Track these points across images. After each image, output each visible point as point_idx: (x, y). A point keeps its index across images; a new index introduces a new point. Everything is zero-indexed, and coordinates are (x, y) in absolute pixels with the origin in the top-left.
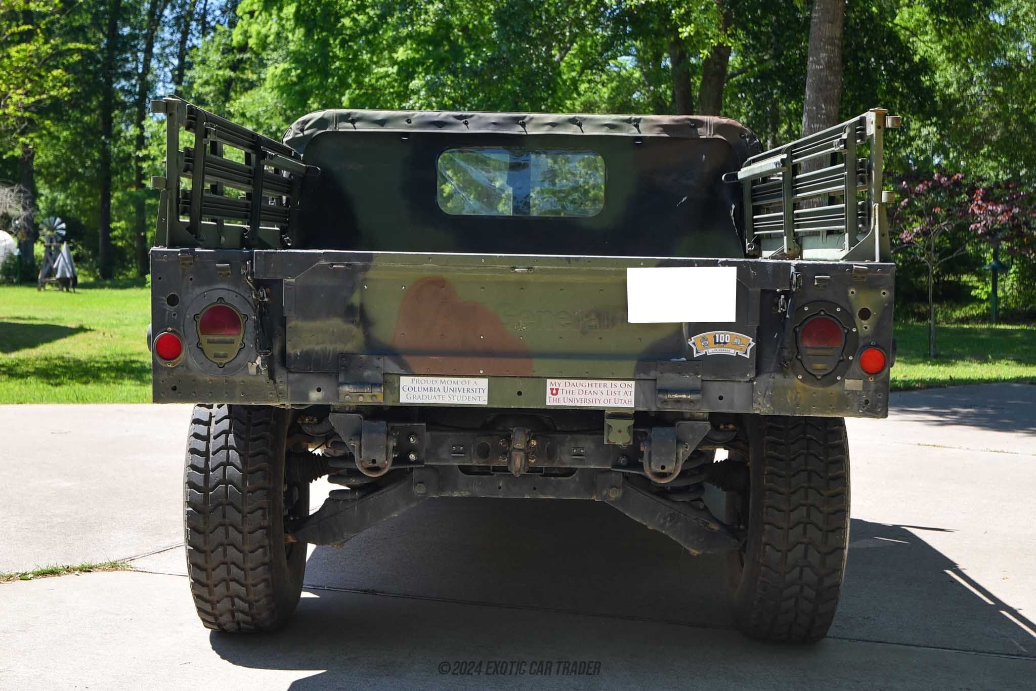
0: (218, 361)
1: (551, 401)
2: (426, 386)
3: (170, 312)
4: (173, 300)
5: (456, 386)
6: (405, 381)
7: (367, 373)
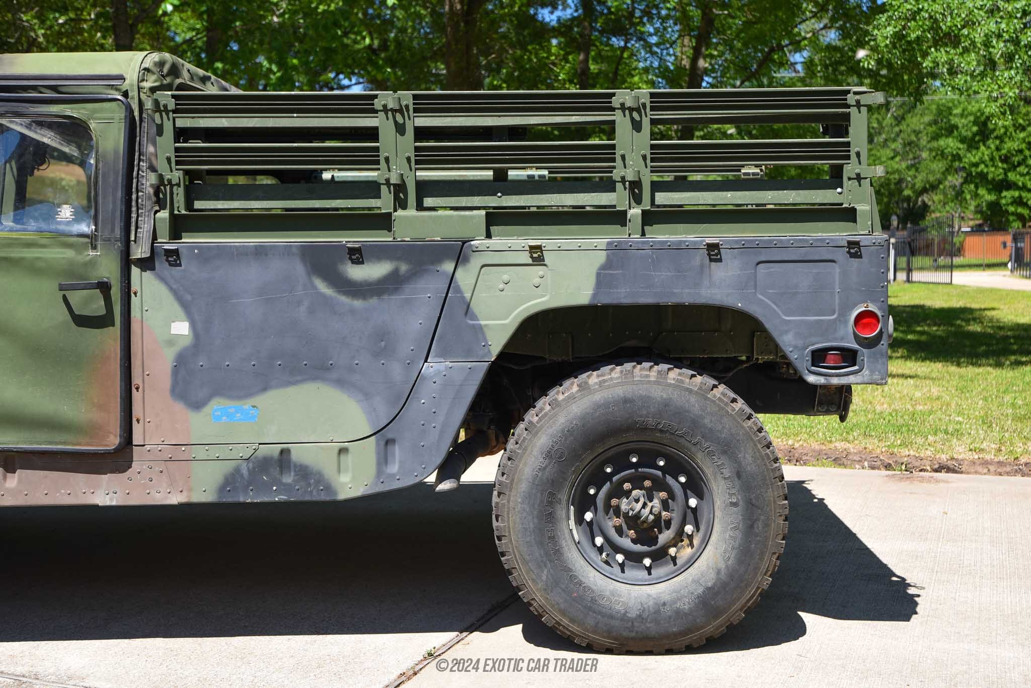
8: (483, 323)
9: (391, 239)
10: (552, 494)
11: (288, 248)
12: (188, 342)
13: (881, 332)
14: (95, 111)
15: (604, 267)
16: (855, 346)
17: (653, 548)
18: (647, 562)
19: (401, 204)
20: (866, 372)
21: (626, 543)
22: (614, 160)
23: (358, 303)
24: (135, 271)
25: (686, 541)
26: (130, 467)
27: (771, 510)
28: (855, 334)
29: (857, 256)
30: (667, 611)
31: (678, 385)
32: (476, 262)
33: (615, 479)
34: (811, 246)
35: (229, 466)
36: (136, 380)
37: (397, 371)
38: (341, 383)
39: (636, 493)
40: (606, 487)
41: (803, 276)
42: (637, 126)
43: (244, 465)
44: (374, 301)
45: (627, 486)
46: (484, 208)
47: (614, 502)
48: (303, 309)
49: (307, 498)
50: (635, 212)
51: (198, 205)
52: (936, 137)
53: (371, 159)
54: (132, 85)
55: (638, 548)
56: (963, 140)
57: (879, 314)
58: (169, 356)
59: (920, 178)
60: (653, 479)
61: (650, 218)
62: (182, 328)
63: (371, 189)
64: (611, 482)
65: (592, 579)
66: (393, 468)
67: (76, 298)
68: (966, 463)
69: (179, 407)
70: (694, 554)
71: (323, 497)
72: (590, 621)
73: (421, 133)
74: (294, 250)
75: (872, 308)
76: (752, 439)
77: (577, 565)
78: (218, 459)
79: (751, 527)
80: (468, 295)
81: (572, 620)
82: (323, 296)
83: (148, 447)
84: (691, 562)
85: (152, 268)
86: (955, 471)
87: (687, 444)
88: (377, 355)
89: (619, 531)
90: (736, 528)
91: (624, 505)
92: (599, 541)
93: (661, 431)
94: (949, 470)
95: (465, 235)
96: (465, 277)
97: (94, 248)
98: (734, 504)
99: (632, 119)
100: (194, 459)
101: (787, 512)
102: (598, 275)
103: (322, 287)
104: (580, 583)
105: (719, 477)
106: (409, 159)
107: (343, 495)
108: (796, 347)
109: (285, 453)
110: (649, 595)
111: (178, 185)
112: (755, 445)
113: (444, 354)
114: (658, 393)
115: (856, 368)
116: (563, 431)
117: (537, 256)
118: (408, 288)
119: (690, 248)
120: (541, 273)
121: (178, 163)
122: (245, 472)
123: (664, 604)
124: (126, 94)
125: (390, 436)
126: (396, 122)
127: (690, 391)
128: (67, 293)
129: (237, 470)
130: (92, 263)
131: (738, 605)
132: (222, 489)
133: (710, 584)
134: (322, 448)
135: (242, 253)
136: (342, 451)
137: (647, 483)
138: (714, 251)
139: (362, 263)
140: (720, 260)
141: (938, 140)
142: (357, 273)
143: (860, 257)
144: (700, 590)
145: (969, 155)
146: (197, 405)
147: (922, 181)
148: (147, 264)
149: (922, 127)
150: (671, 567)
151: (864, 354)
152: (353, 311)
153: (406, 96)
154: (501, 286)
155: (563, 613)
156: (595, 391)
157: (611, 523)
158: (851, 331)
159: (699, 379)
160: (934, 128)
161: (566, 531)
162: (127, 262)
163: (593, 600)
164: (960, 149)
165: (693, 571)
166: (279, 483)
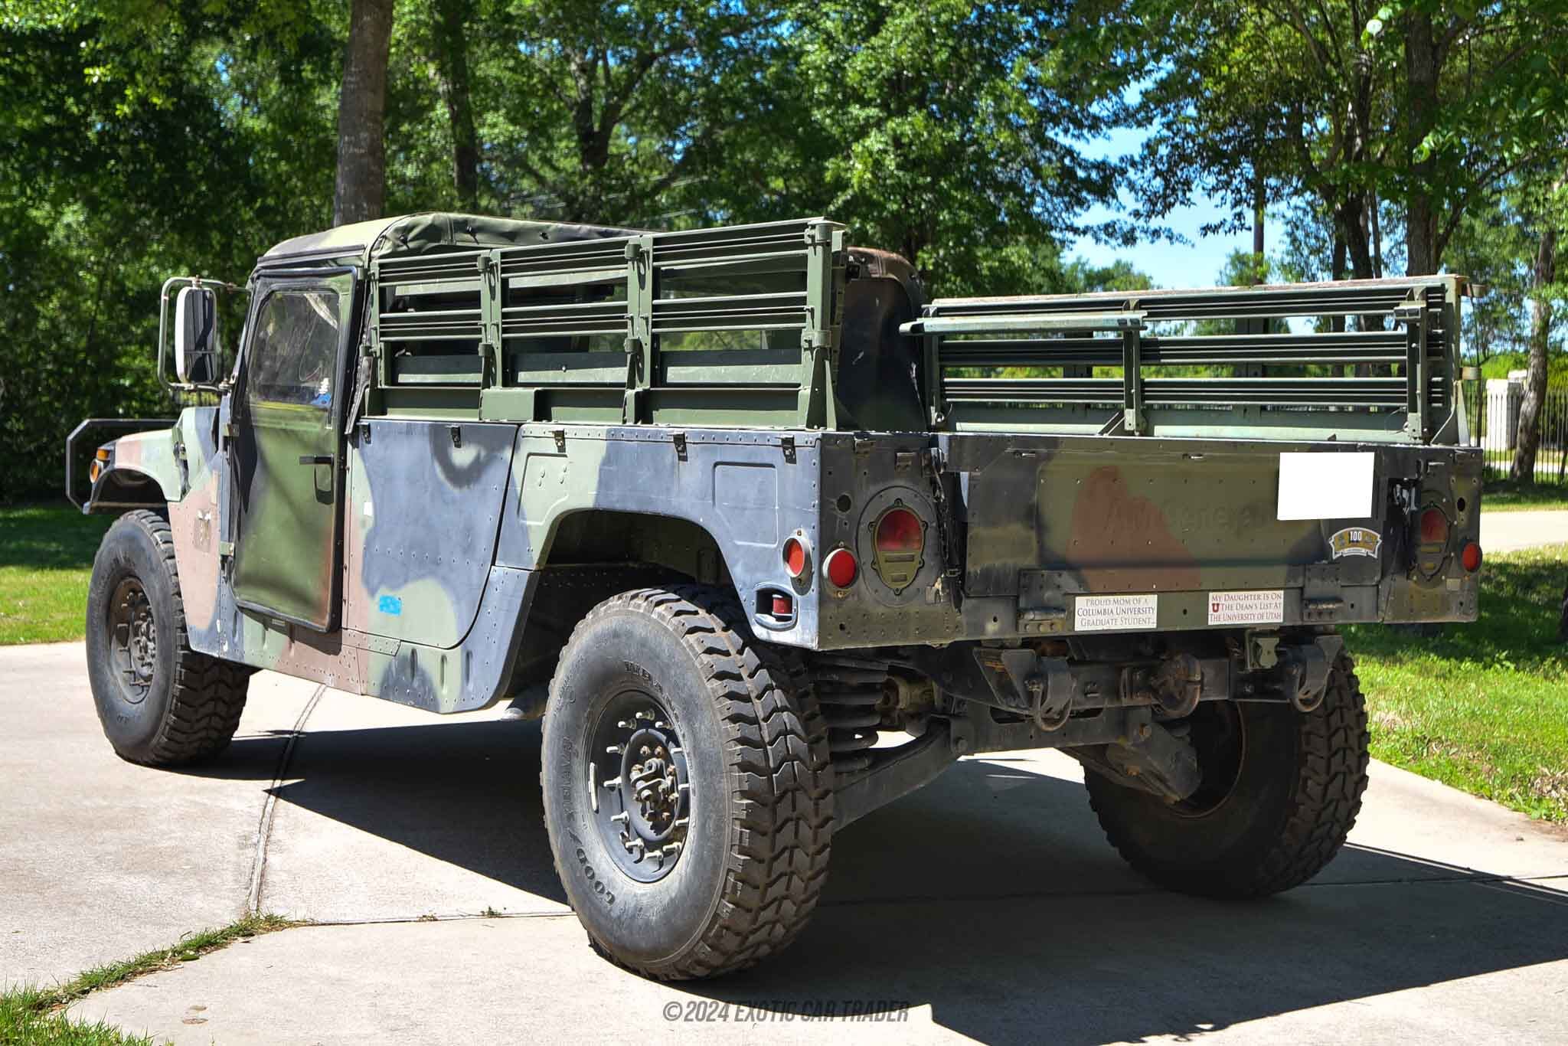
0: (895, 586)
1: (1214, 620)
2: (1100, 608)
3: (842, 520)
4: (845, 503)
5: (1128, 606)
6: (1081, 602)
7: (1048, 594)
8: (528, 523)
9: (477, 420)
10: (571, 745)
11: (423, 426)
12: (371, 525)
15: (607, 461)
16: (789, 588)
17: (659, 837)
19: (490, 378)
21: (643, 823)
23: (456, 492)
24: (348, 446)
26: (341, 650)
27: (724, 808)
29: (791, 459)
32: (525, 449)
34: (755, 443)
35: (386, 661)
36: (345, 559)
37: (474, 572)
38: (445, 581)
40: (627, 747)
41: (750, 485)
42: (642, 282)
43: (393, 659)
44: (465, 490)
46: (535, 386)
48: (428, 496)
50: (631, 393)
51: (403, 378)
55: (650, 834)
58: (362, 540)
62: (369, 509)
64: (630, 741)
65: (597, 860)
66: (470, 686)
67: (319, 472)
69: (365, 592)
71: (432, 708)
74: (426, 429)
76: (712, 706)
77: (588, 839)
78: (380, 652)
80: (519, 488)
82: (439, 481)
83: (349, 631)
85: (358, 445)
88: (465, 552)
95: (520, 417)
96: (518, 467)
97: (330, 423)
99: (639, 275)
100: (370, 650)
101: (743, 815)
102: (600, 471)
103: (439, 471)
106: (498, 328)
107: (443, 709)
108: (745, 585)
109: (414, 653)
110: (634, 894)
111: (381, 357)
112: (714, 714)
113: (504, 557)
115: (792, 620)
117: (561, 444)
118: (485, 477)
120: (562, 466)
121: (381, 334)
122: (394, 669)
125: (469, 648)
126: (490, 286)
128: (316, 469)
129: (390, 666)
130: (328, 436)
132: (383, 685)
134: (432, 652)
135: (401, 429)
136: (444, 659)
137: (660, 750)
138: (681, 446)
139: (461, 446)
140: (686, 458)
142: (458, 457)
143: (794, 461)
146: (373, 592)
148: (355, 442)
151: (799, 603)
152: (453, 501)
154: (540, 479)
162: (344, 437)
166: (411, 687)
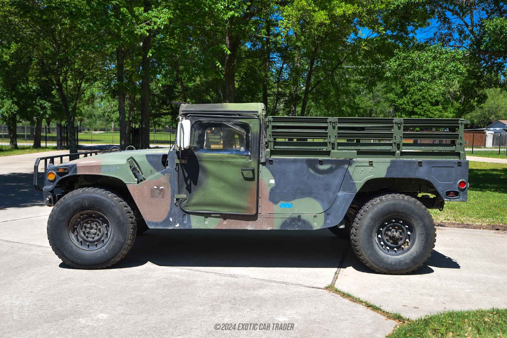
8: (355, 182)
9: (330, 158)
10: (372, 230)
11: (302, 160)
12: (273, 186)
13: (466, 187)
14: (251, 121)
15: (389, 167)
16: (459, 191)
17: (397, 245)
18: (395, 249)
19: (333, 149)
20: (461, 198)
21: (389, 244)
22: (392, 137)
23: (321, 176)
24: (261, 166)
25: (406, 244)
26: (257, 219)
28: (458, 187)
29: (460, 166)
30: (403, 263)
31: (408, 200)
32: (354, 165)
33: (388, 226)
34: (447, 163)
35: (284, 220)
36: (260, 195)
37: (331, 195)
38: (315, 198)
39: (393, 230)
40: (385, 228)
41: (445, 171)
42: (399, 128)
43: (288, 219)
44: (326, 175)
45: (391, 228)
46: (356, 150)
47: (387, 232)
48: (306, 177)
49: (305, 229)
50: (398, 152)
51: (275, 147)
52: (386, 93)
53: (325, 136)
54: (260, 114)
55: (393, 245)
56: (397, 94)
57: (466, 182)
58: (269, 189)
59: (379, 109)
60: (398, 226)
61: (403, 154)
62: (272, 181)
63: (325, 144)
64: (386, 227)
65: (381, 254)
66: (329, 222)
67: (245, 173)
68: (447, 224)
69: (271, 203)
70: (409, 248)
71: (309, 229)
72: (381, 265)
73: (339, 128)
74: (304, 160)
75: (464, 180)
77: (377, 250)
78: (281, 218)
79: (427, 240)
80: (351, 174)
81: (376, 265)
82: (311, 173)
83: (262, 214)
84: (408, 249)
85: (265, 165)
86: (443, 226)
87: (410, 217)
88: (326, 190)
89: (387, 240)
90: (422, 240)
91: (389, 233)
92: (382, 243)
93: (403, 213)
94: (441, 226)
95: (351, 158)
96: (351, 169)
97: (250, 159)
98: (423, 234)
99: (398, 127)
100: (274, 218)
102: (388, 169)
103: (311, 171)
104: (379, 255)
105: (419, 226)
106: (336, 136)
107: (314, 229)
108: (442, 191)
109: (299, 216)
110: (397, 259)
111: (272, 142)
113: (344, 190)
114: (403, 203)
115: (458, 197)
116: (376, 212)
117: (371, 164)
118: (335, 172)
119: (414, 162)
120: (372, 169)
121: (272, 136)
122: (288, 221)
123: (402, 261)
124: (258, 116)
125: (328, 213)
126: (333, 126)
127: (411, 202)
128: (243, 172)
129: (286, 221)
130: (250, 163)
131: (421, 262)
132: (282, 226)
133: (415, 256)
134: (309, 215)
135: (290, 161)
136: (315, 216)
137: (396, 227)
138: (420, 163)
139: (322, 165)
140: (422, 166)
141: (386, 94)
142: (321, 167)
143: (461, 166)
144: (412, 257)
145: (399, 101)
146: (276, 203)
147: (380, 110)
148: (264, 164)
149: (380, 89)
150: (402, 251)
151: (461, 193)
152: (319, 178)
153: (336, 119)
154: (361, 172)
155: (374, 263)
156: (385, 201)
157: (385, 238)
158: (457, 186)
159: (412, 199)
160: (385, 89)
161: (375, 240)
162: (259, 163)
163: (382, 259)
164: (395, 98)
165: (409, 252)
166: (297, 225)
